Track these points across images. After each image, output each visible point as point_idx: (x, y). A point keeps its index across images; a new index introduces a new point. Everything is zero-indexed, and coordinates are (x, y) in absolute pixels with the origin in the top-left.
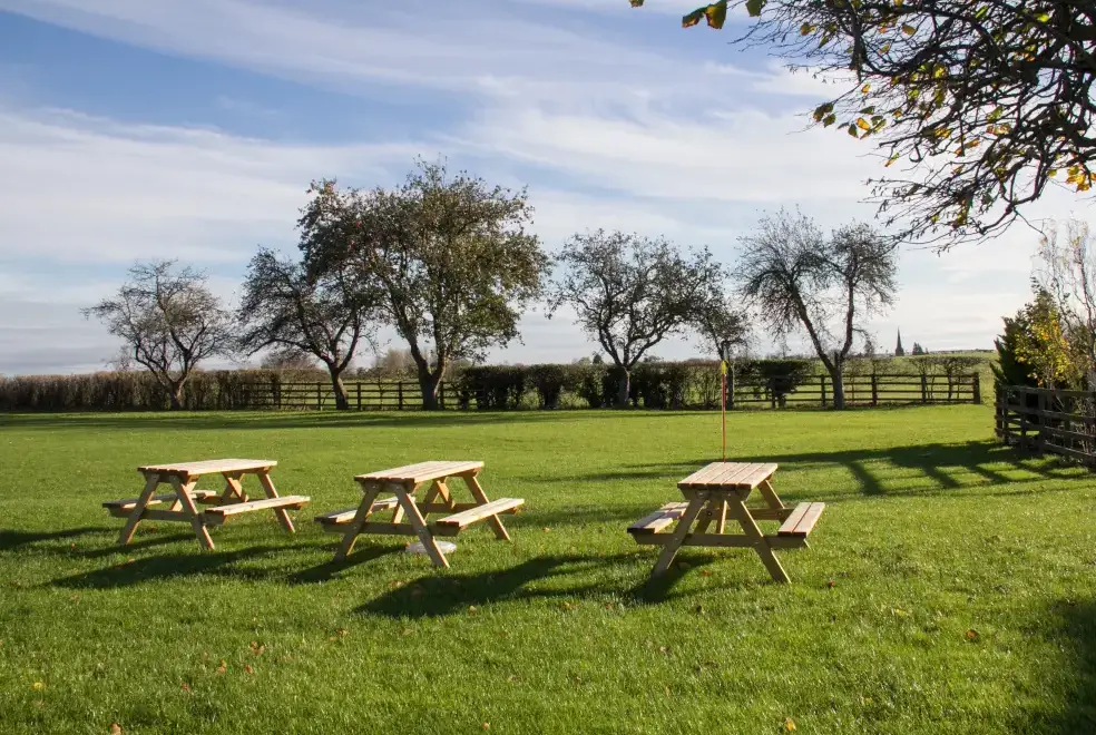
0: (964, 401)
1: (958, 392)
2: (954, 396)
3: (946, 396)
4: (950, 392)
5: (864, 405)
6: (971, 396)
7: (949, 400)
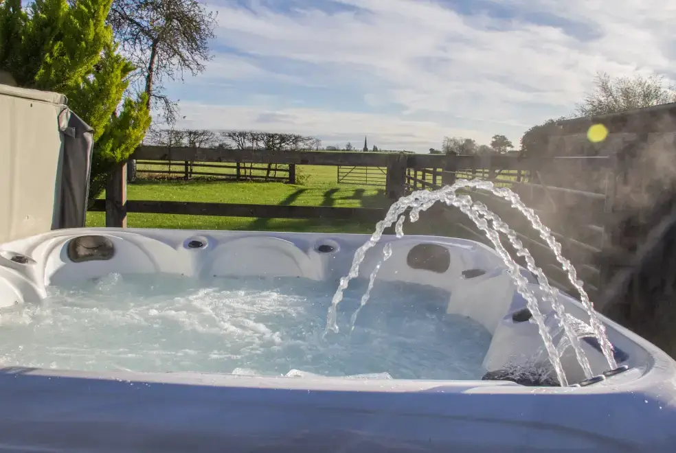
0: (279, 180)
1: (276, 170)
2: (272, 174)
3: (264, 173)
4: (269, 170)
5: (178, 178)
6: (287, 175)
7: (267, 177)
